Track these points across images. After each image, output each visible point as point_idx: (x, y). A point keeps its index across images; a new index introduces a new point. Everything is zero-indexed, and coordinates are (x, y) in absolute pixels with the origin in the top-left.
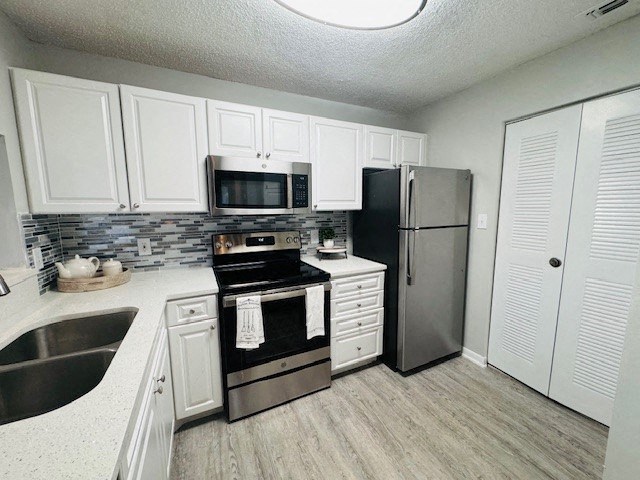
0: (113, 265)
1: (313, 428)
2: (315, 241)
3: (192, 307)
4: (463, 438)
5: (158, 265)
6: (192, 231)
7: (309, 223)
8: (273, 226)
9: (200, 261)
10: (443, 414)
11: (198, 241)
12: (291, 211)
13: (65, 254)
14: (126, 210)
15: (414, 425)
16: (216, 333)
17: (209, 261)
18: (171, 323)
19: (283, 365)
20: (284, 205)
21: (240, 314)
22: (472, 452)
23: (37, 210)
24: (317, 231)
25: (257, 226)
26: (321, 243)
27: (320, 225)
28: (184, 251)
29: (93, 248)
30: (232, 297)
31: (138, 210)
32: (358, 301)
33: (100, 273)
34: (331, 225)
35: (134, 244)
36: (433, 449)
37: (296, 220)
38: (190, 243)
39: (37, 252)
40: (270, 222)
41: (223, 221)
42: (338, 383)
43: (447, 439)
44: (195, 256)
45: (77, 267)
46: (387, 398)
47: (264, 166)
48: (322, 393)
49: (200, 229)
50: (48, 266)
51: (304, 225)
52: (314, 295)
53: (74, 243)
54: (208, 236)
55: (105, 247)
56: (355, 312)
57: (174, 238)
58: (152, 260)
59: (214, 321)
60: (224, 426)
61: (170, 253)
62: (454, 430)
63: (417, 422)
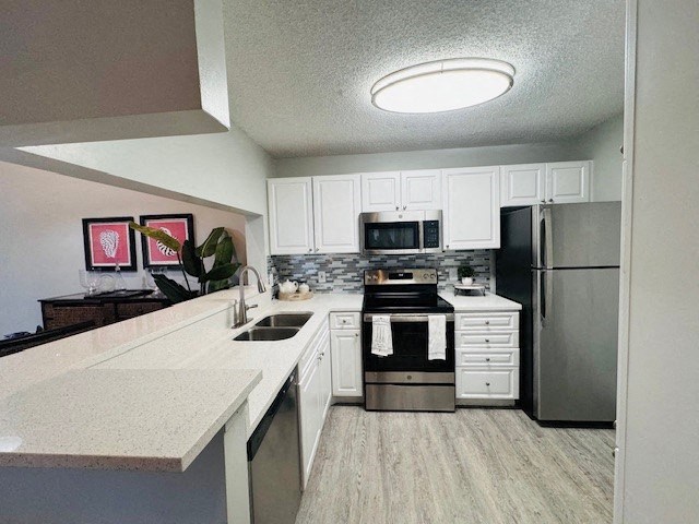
0: (305, 287)
1: (427, 433)
2: (454, 278)
3: (345, 318)
4: (588, 493)
5: (329, 289)
6: (351, 266)
7: (448, 262)
8: (414, 264)
9: (356, 288)
10: (572, 468)
11: (355, 274)
12: (424, 251)
13: (282, 278)
14: (312, 252)
15: (531, 464)
16: (359, 338)
17: (362, 290)
18: (332, 326)
19: (409, 377)
20: (416, 246)
21: (374, 327)
22: (590, 506)
23: (273, 254)
24: (456, 270)
25: (400, 264)
26: (460, 280)
27: (458, 263)
28: (345, 281)
29: (296, 276)
30: (370, 315)
31: (318, 252)
32: (488, 337)
33: (298, 291)
34: (471, 263)
35: (316, 275)
36: (542, 487)
37: (435, 258)
38: (349, 276)
39: (271, 276)
40: (411, 260)
41: (373, 259)
42: (465, 412)
43: (563, 487)
44: (353, 285)
45: (288, 287)
46: (511, 437)
47: (400, 217)
48: (445, 414)
49: (357, 265)
50: (275, 285)
51: (442, 264)
52: (436, 323)
53: (286, 272)
54: (362, 271)
55: (301, 275)
56: (483, 348)
57: (340, 271)
58: (326, 286)
59: (359, 331)
60: (363, 411)
61: (337, 282)
62: (578, 485)
63: (534, 463)
